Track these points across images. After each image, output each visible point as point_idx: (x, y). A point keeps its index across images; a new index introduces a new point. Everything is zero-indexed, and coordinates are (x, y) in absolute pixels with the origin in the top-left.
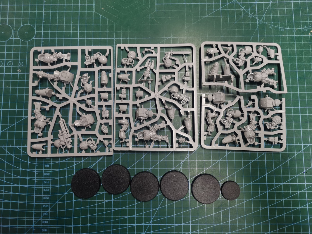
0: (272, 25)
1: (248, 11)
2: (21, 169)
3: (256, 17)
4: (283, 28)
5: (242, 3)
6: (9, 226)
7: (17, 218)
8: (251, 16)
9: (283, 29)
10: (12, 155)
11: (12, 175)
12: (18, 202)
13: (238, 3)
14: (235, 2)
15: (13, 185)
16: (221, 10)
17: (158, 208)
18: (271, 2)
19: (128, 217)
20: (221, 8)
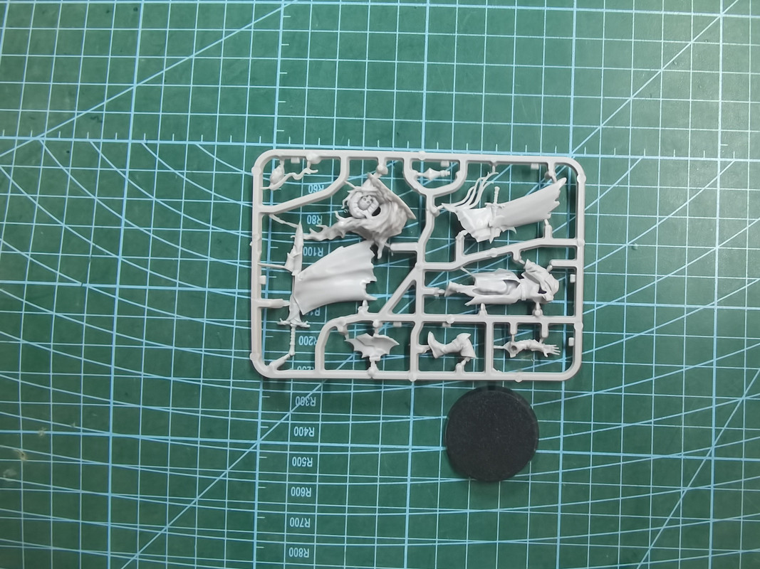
2: (212, 228)
6: (170, 438)
7: (198, 412)
10: (177, 172)
11: (180, 248)
12: (203, 351)
15: (180, 285)
17: (740, 399)
19: (623, 425)
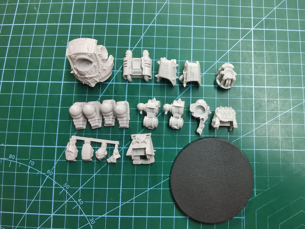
0: (29, 167)
1: (69, 197)
3: (56, 185)
4: (11, 161)
5: (79, 215)
8: (65, 188)
9: (11, 159)
13: (86, 216)
14: (92, 219)
16: (120, 203)
18: (26, 213)
20: (120, 206)
